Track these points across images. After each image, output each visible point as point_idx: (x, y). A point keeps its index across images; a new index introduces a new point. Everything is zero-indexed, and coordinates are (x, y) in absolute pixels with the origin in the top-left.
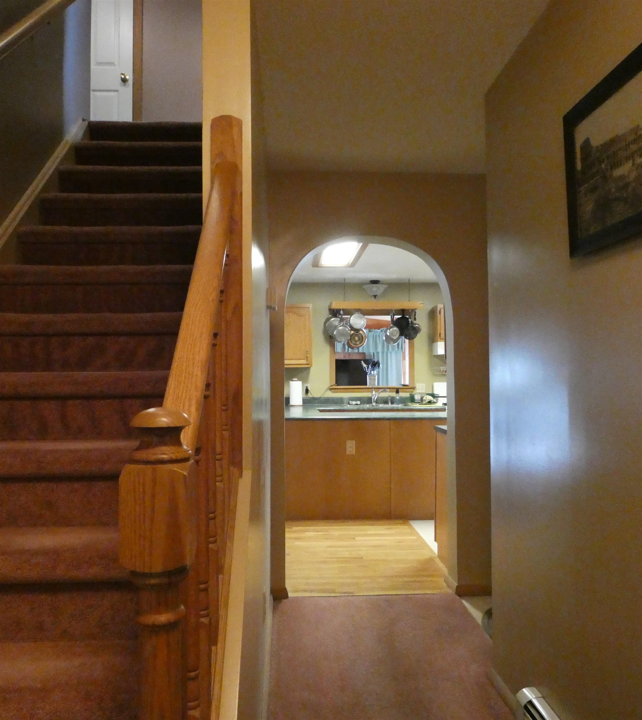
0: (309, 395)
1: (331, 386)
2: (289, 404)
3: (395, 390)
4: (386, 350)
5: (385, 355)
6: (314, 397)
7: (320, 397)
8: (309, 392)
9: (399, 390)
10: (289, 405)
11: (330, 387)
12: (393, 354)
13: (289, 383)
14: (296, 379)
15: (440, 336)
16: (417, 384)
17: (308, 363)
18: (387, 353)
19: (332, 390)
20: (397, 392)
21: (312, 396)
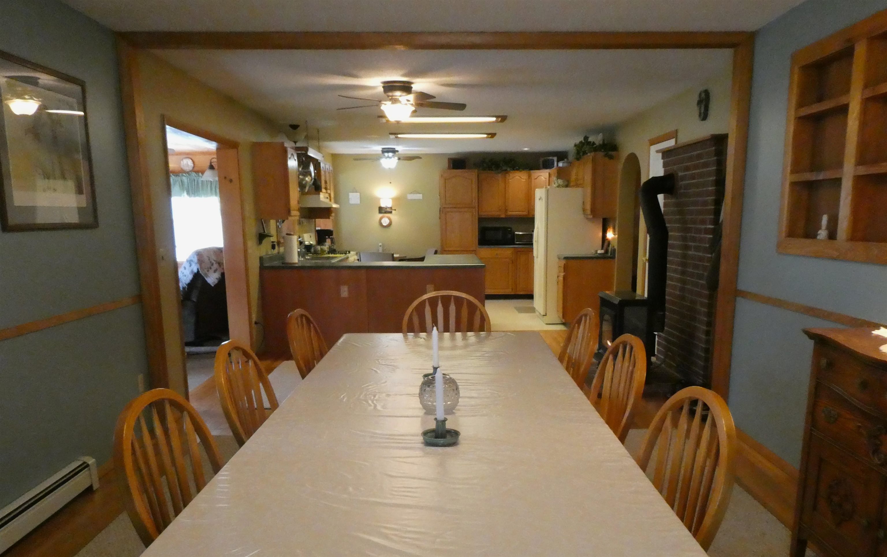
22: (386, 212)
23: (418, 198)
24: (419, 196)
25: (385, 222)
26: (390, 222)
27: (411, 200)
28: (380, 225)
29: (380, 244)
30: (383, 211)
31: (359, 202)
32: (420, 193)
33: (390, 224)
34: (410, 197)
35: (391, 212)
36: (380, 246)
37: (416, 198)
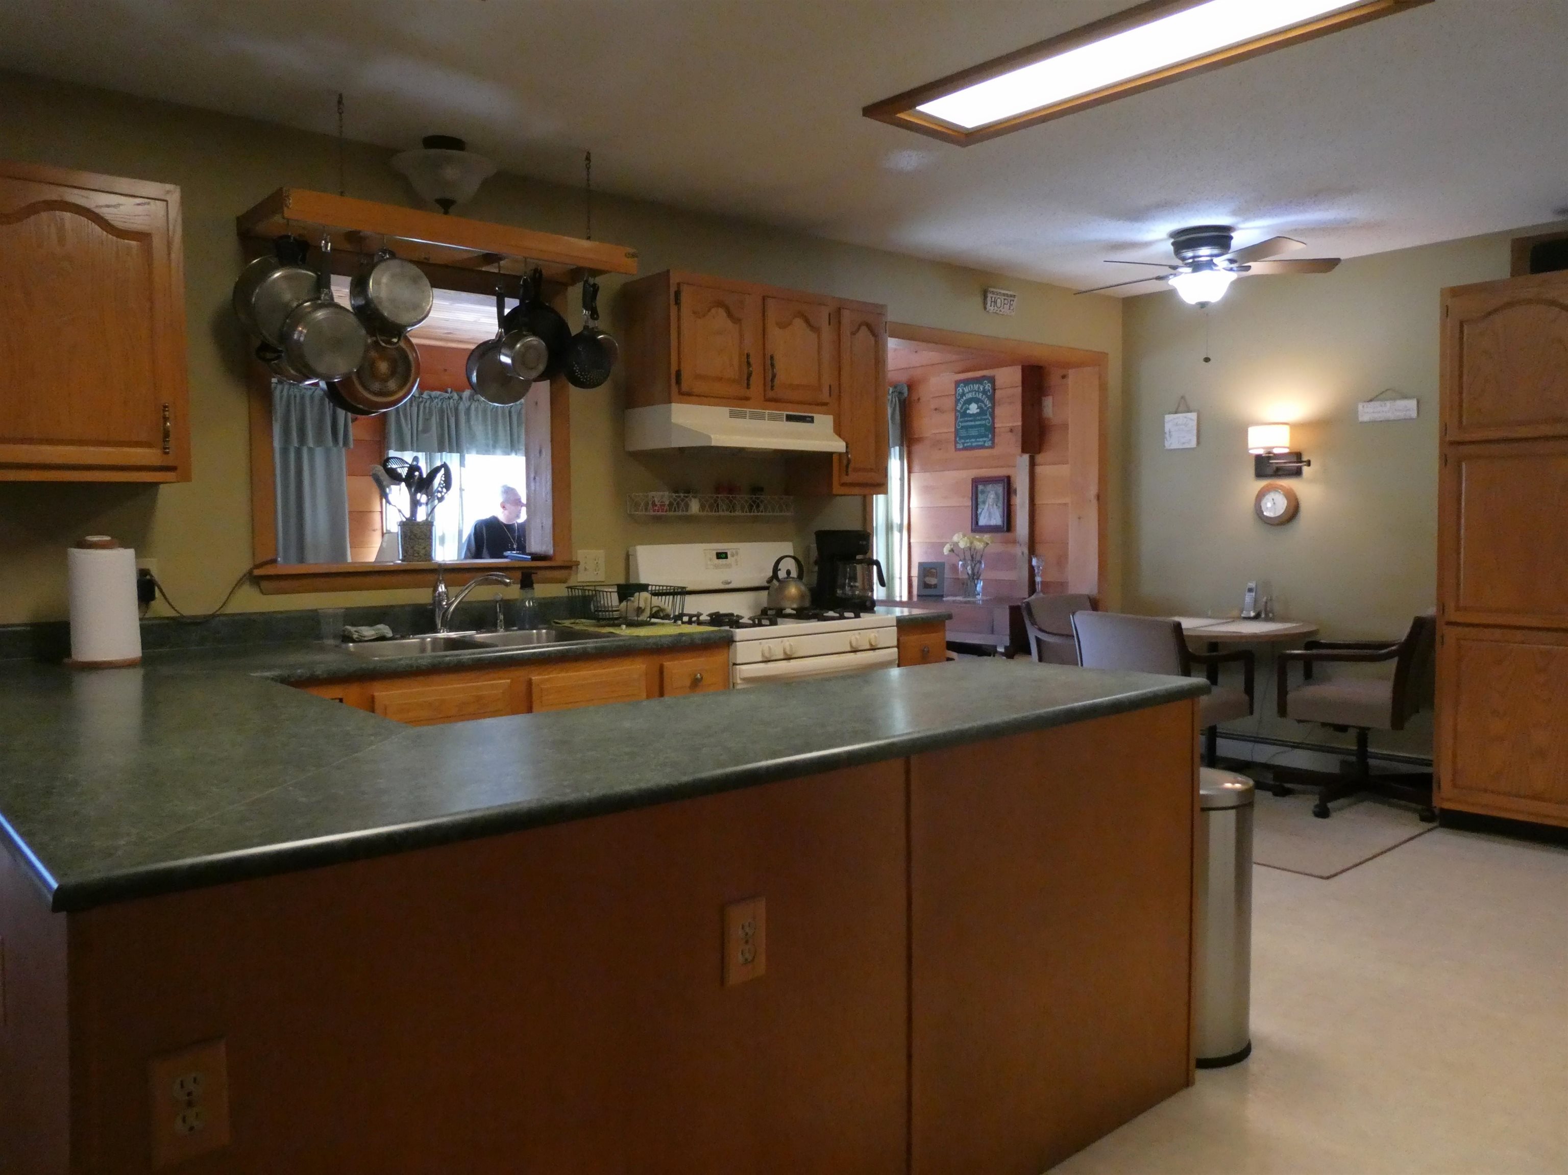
0: (159, 607)
1: (257, 567)
2: (68, 654)
3: (519, 574)
4: (295, 443)
5: (292, 456)
6: (183, 617)
7: (213, 616)
8: (157, 593)
9: (534, 577)
10: (66, 660)
11: (257, 572)
12: (319, 453)
13: (65, 556)
14: (107, 538)
15: (678, 382)
16: (579, 551)
17: (170, 461)
18: (298, 452)
19: (264, 584)
20: (527, 582)
21: (172, 614)
22: (1279, 473)
23: (1401, 415)
24: (1407, 408)
25: (1275, 505)
26: (1289, 502)
27: (1373, 423)
28: (1258, 514)
29: (1252, 585)
30: (1269, 471)
31: (1193, 444)
32: (1405, 397)
33: (1293, 512)
34: (1368, 412)
35: (1298, 473)
36: (1250, 590)
37: (1391, 416)
